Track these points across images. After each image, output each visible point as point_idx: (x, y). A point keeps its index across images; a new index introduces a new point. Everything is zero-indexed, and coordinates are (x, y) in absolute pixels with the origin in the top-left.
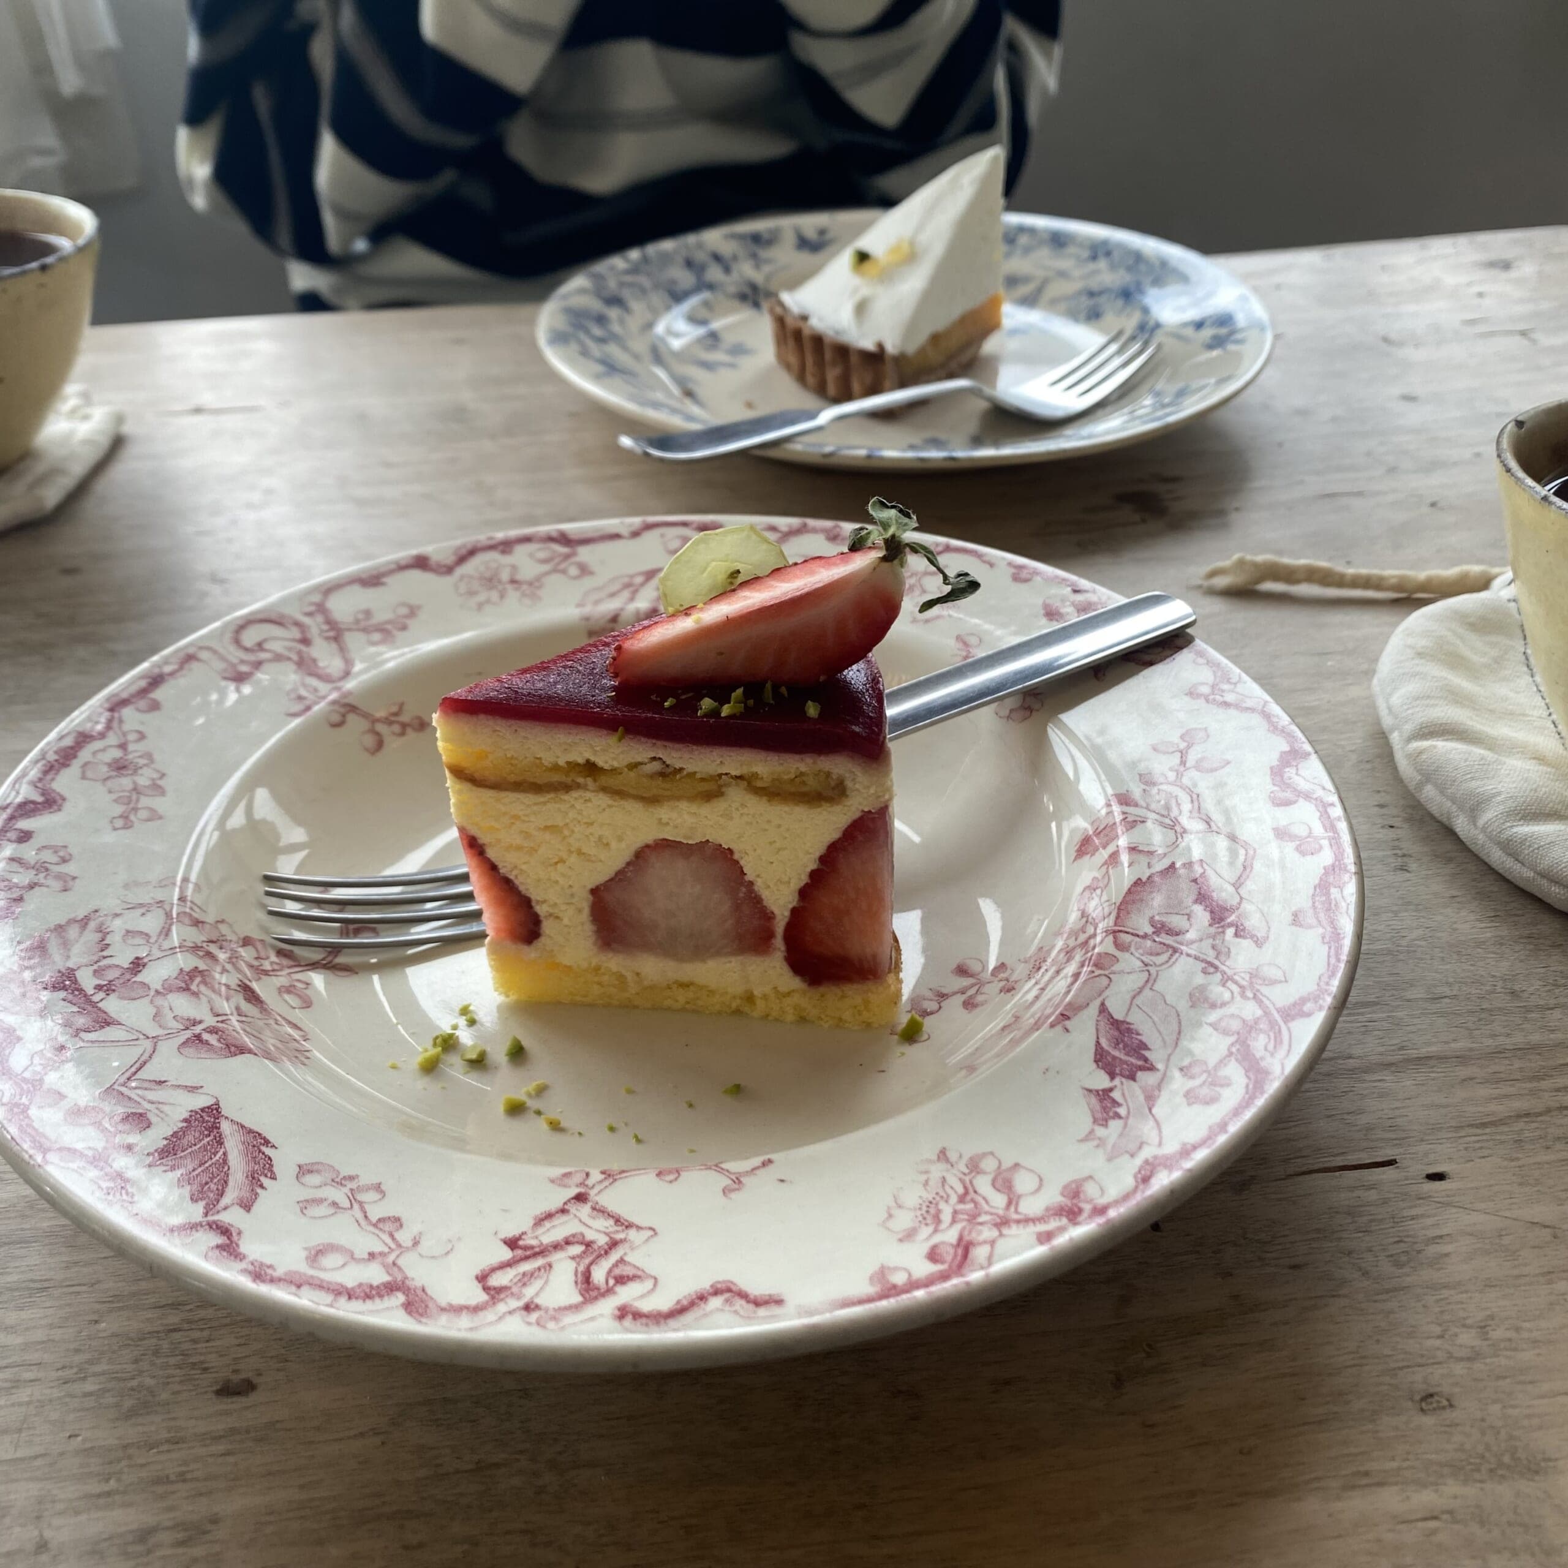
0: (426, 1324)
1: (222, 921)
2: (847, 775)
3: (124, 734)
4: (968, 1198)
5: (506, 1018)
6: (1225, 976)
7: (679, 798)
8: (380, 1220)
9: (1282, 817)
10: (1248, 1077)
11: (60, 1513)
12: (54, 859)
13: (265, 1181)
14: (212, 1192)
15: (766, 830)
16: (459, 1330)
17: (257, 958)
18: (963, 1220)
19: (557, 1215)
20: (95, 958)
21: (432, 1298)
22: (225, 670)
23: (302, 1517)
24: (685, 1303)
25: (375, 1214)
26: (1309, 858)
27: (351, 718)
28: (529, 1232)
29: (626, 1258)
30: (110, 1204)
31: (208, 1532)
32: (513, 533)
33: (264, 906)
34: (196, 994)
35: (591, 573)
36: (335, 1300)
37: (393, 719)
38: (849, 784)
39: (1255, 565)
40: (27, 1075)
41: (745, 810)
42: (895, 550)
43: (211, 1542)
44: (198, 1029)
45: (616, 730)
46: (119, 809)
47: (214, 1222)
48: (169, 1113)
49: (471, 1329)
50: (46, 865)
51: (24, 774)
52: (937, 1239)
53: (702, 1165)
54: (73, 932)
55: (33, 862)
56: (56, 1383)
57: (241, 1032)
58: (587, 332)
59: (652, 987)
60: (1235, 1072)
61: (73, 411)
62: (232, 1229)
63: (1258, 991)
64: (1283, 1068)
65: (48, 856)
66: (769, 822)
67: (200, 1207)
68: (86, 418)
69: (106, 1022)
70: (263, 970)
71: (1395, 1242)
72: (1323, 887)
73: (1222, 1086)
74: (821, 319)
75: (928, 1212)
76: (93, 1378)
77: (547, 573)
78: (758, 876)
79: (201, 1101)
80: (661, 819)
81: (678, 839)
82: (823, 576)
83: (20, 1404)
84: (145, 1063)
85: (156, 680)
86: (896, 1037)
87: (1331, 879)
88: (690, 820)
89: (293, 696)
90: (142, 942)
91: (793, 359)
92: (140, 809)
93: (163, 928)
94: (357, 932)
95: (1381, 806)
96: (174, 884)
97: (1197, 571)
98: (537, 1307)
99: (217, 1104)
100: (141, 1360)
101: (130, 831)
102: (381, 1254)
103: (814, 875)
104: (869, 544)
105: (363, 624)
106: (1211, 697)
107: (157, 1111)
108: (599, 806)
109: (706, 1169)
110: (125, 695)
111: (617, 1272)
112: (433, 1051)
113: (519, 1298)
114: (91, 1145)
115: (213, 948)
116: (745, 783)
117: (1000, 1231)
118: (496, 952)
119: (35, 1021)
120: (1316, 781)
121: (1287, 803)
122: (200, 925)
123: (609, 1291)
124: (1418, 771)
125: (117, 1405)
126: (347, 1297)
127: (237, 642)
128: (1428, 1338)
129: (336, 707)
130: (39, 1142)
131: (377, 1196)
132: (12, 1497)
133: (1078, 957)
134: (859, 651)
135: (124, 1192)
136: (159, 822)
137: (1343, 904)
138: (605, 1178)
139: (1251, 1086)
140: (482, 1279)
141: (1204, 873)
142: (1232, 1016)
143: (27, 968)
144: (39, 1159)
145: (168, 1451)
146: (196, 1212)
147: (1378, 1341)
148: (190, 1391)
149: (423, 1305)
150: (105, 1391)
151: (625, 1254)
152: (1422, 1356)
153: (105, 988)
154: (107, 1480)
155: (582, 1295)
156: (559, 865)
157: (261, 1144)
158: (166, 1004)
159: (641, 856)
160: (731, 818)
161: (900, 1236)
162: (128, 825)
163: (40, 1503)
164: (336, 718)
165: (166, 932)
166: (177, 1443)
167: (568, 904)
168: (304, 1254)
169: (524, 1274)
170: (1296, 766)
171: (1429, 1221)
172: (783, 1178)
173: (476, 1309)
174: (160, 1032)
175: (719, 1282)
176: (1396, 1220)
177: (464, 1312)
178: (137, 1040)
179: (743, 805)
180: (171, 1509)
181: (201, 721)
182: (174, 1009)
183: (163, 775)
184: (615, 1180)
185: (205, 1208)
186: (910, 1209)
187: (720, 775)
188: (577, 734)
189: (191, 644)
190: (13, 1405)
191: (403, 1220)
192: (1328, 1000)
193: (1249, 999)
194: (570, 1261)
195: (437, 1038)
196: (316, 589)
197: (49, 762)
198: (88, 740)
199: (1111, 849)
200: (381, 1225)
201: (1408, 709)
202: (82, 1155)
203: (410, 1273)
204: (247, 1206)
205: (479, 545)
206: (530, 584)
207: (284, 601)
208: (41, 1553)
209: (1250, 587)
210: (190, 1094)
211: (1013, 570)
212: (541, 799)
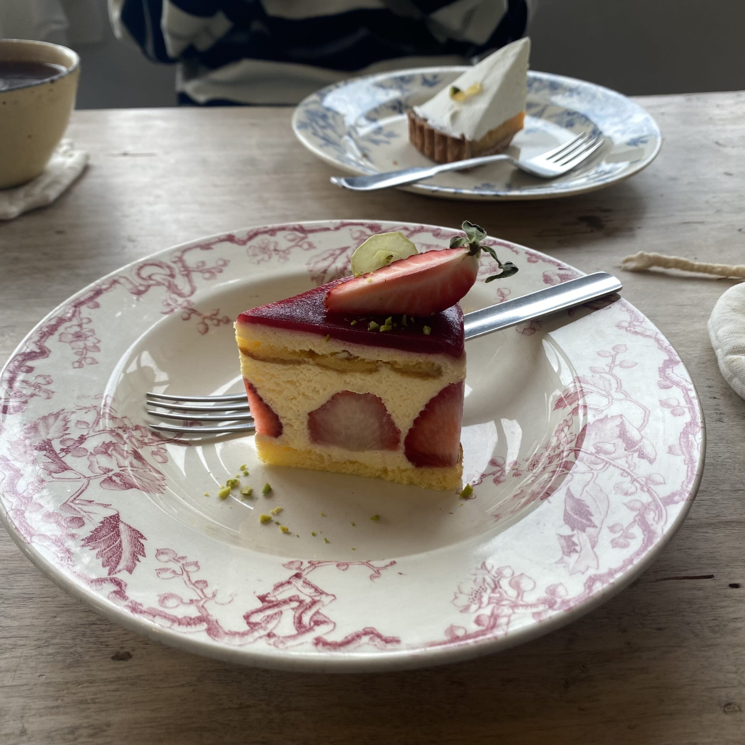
0: (217, 641)
1: (125, 417)
2: (443, 365)
3: (81, 319)
4: (497, 591)
5: (264, 473)
6: (633, 478)
7: (356, 371)
8: (196, 582)
9: (664, 394)
10: (645, 535)
11: (34, 715)
12: (43, 382)
13: (140, 557)
14: (113, 562)
15: (399, 390)
16: (234, 645)
17: (142, 436)
18: (493, 603)
19: (286, 584)
20: (61, 434)
21: (221, 627)
22: (132, 289)
23: (151, 727)
24: (350, 638)
25: (195, 578)
26: (678, 417)
27: (193, 316)
28: (271, 592)
29: (320, 611)
30: (62, 565)
31: (105, 731)
32: (276, 225)
33: (146, 410)
34: (110, 455)
35: (314, 248)
36: (172, 625)
37: (213, 317)
38: (443, 369)
39: (649, 258)
40: (25, 494)
41: (389, 379)
42: (474, 249)
43: (107, 736)
44: (110, 474)
45: (325, 335)
46: (77, 358)
47: (114, 579)
48: (93, 518)
49: (240, 645)
50: (40, 385)
51: (30, 338)
52: (481, 612)
53: (360, 562)
54: (51, 420)
55: (33, 383)
56: (34, 647)
57: (132, 476)
58: (317, 123)
59: (336, 463)
60: (637, 531)
61: (65, 152)
62: (122, 583)
63: (650, 487)
64: (663, 531)
65: (40, 380)
66: (401, 385)
67: (106, 570)
68: (71, 156)
69: (65, 468)
70: (144, 443)
71: (713, 620)
72: (685, 433)
73: (630, 538)
74: (433, 121)
75: (475, 597)
76: (52, 646)
77: (292, 247)
78: (393, 412)
79: (110, 513)
80: (346, 381)
81: (354, 392)
82: (436, 261)
83: (16, 657)
84: (83, 491)
85: (98, 292)
86: (459, 496)
87: (689, 430)
88: (360, 382)
89: (165, 303)
90: (85, 427)
91: (419, 141)
92: (87, 358)
93: (96, 420)
94: (191, 425)
95: (710, 387)
96: (102, 397)
97: (619, 259)
98: (274, 635)
99: (118, 514)
100: (76, 638)
101: (82, 369)
102: (197, 601)
103: (422, 413)
104: (461, 245)
105: (201, 268)
106: (629, 328)
107: (87, 517)
108: (315, 373)
109: (362, 564)
110: (82, 299)
111: (315, 618)
112: (227, 488)
113: (265, 630)
114: (55, 534)
115: (120, 431)
116: (390, 366)
117: (513, 610)
118: (259, 439)
119: (30, 466)
120: (682, 377)
121: (667, 387)
122: (114, 419)
123: (311, 629)
124: (730, 370)
125: (64, 661)
126: (178, 623)
127: (139, 275)
128: (729, 673)
129: (186, 310)
130: (29, 531)
131: (196, 569)
132: (10, 705)
133: (556, 462)
134: (453, 301)
135: (69, 560)
136: (96, 365)
137: (695, 444)
138: (311, 566)
139: (646, 540)
140: (247, 617)
141: (623, 422)
142: (637, 500)
143: (28, 438)
144: (28, 539)
145: (87, 687)
146: (104, 572)
147: (702, 673)
148: (100, 656)
149: (216, 630)
150: (58, 653)
151: (320, 608)
152: (726, 682)
153: (66, 450)
154: (57, 700)
155: (297, 630)
156: (293, 401)
157: (139, 537)
158: (95, 460)
159: (335, 398)
160: (381, 383)
161: (462, 609)
162: (81, 366)
163: (23, 709)
164: (186, 316)
165: (97, 422)
166: (91, 683)
167: (296, 419)
168: (157, 598)
169: (268, 616)
170: (672, 368)
171: (731, 610)
172: (401, 572)
173: (243, 634)
174: (92, 475)
175: (367, 628)
176: (714, 608)
177: (237, 635)
178: (80, 478)
179: (388, 377)
180: (87, 717)
181: (119, 314)
182: (99, 463)
183: (99, 341)
184: (316, 567)
185: (109, 570)
186: (466, 594)
187: (377, 361)
188: (306, 336)
189: (116, 275)
190: (13, 657)
191: (208, 582)
192: (687, 495)
193: (645, 491)
194: (291, 611)
195: (229, 481)
196: (178, 249)
197: (44, 332)
198: (63, 322)
199: (574, 405)
200: (197, 585)
201: (727, 338)
202: (50, 539)
203: (210, 612)
204: (130, 571)
205: (260, 231)
206: (284, 252)
207: (162, 255)
208: (23, 736)
209: (645, 269)
210: (105, 508)
211: (528, 256)
212: (285, 367)
